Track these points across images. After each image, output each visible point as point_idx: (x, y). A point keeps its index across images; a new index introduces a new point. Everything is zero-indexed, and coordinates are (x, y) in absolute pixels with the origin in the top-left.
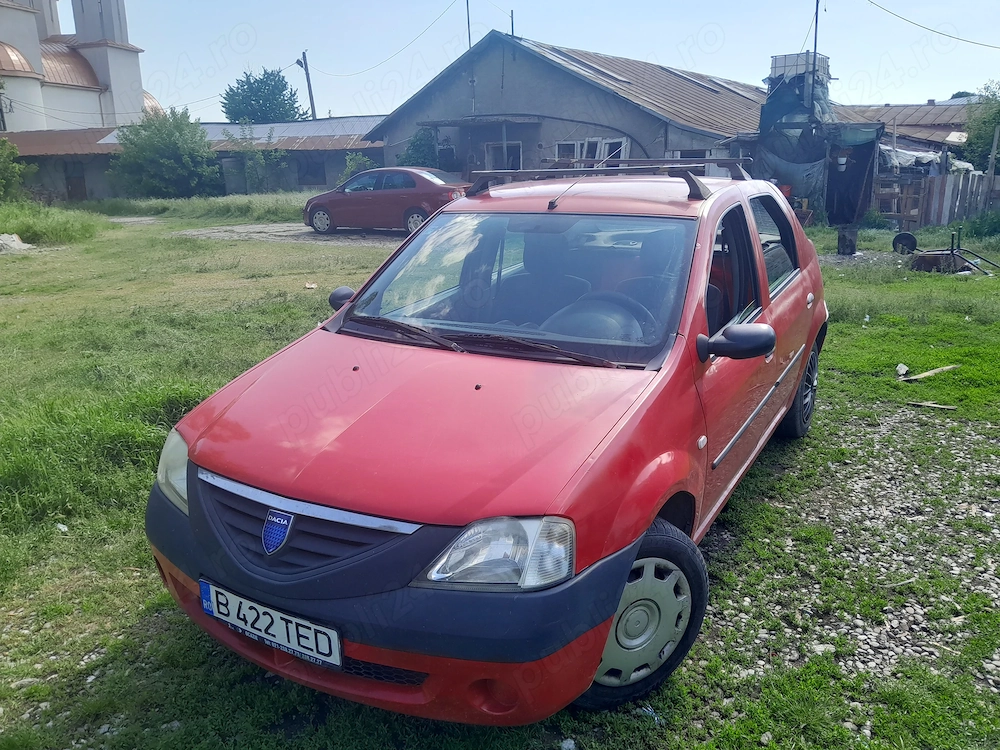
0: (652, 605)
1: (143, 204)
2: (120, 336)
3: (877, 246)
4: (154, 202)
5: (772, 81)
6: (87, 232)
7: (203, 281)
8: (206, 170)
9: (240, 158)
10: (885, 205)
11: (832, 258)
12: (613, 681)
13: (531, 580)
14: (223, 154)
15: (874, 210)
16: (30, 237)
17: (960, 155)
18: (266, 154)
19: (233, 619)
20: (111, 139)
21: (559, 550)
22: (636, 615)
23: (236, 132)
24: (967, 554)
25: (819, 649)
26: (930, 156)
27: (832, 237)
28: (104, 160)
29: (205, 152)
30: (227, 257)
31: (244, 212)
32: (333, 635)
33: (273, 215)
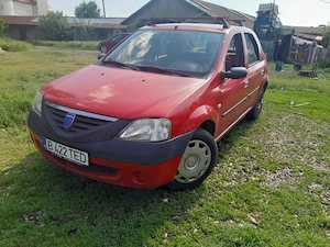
0: (197, 156)
1: (45, 42)
2: (31, 78)
3: (289, 69)
4: (49, 42)
5: (259, 13)
6: (25, 49)
7: (62, 65)
8: (67, 32)
9: (79, 29)
10: (293, 56)
11: (273, 71)
12: (183, 181)
13: (154, 139)
14: (73, 27)
15: (289, 58)
16: (5, 49)
17: (319, 43)
18: (87, 28)
19: (53, 151)
20: (36, 20)
21: (166, 130)
22: (192, 159)
23: (78, 20)
24: (306, 155)
25: (254, 179)
26: (309, 42)
27: (274, 65)
28: (33, 27)
29: (67, 26)
30: (71, 58)
31: (79, 46)
32: (86, 154)
33: (88, 48)
